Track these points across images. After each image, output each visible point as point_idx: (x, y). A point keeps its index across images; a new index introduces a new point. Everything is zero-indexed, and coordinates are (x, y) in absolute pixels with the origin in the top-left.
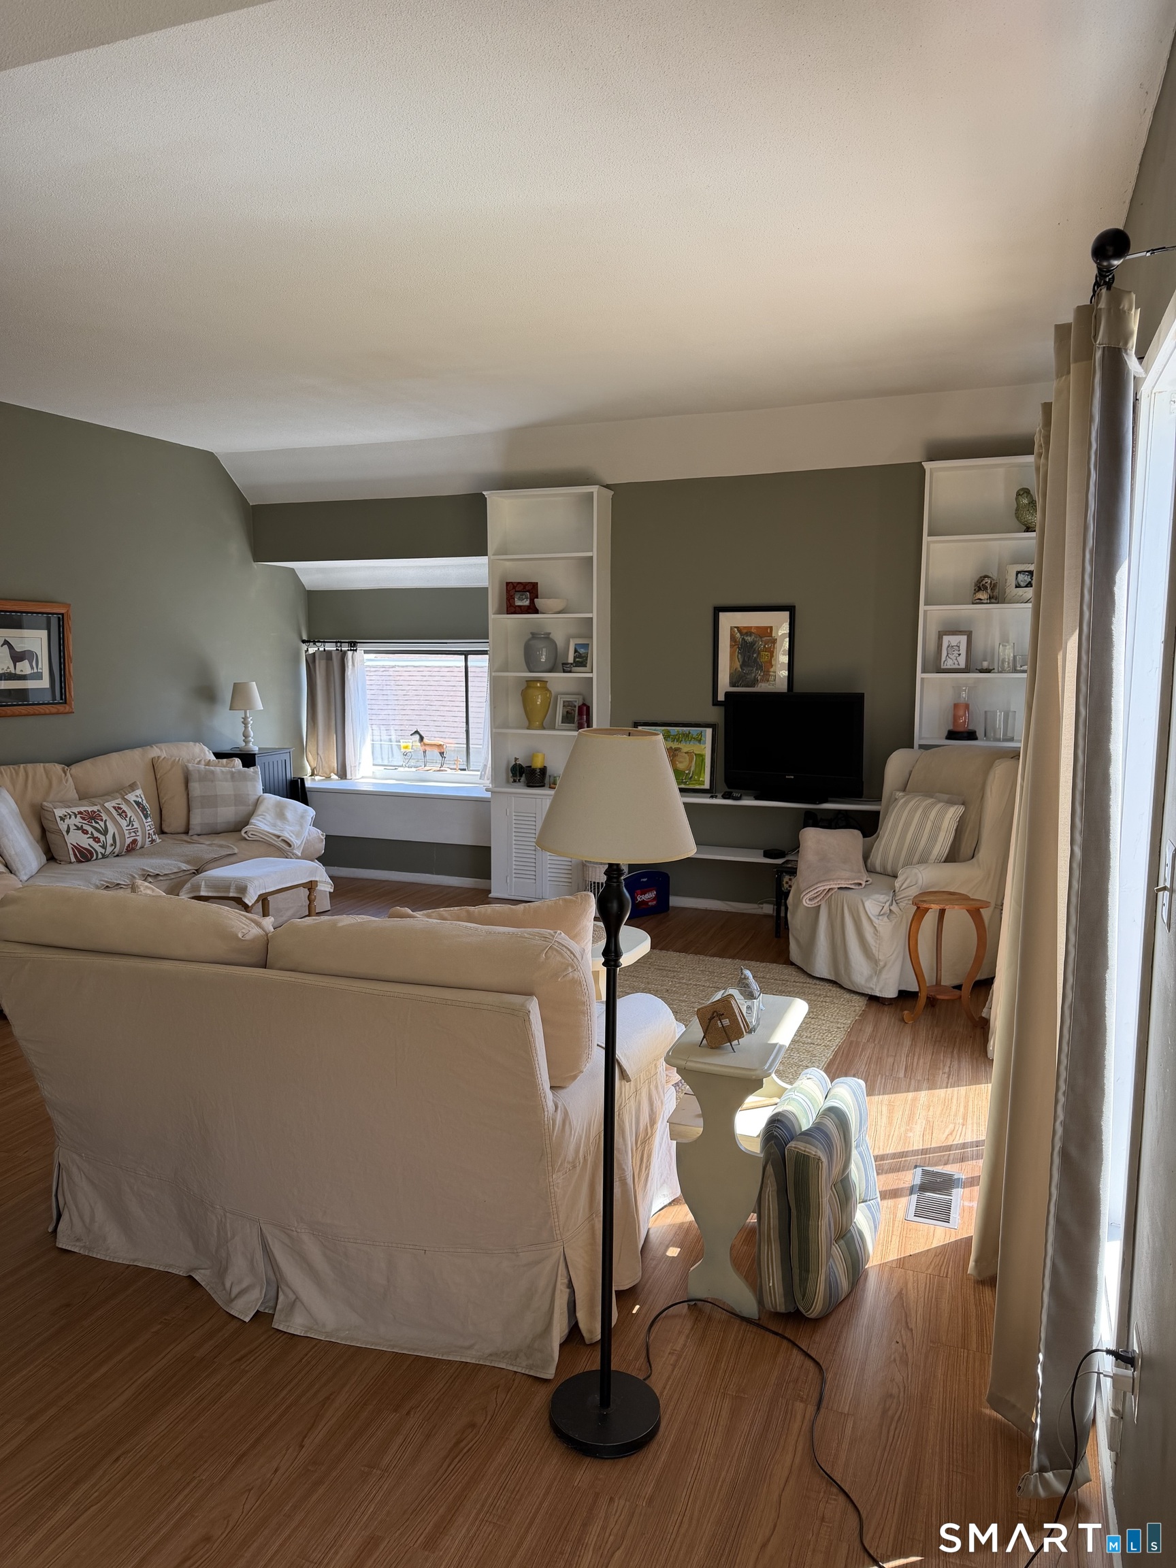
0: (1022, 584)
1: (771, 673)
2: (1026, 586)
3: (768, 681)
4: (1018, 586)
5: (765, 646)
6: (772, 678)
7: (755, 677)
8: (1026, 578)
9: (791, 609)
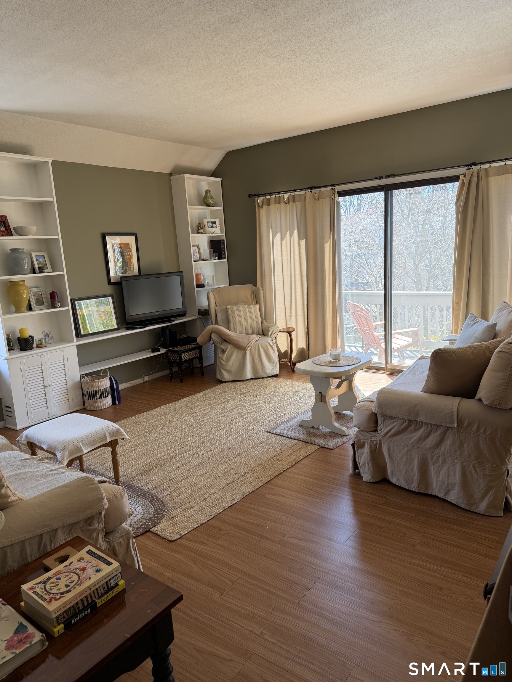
0: (210, 227)
1: (132, 267)
2: (211, 228)
3: (131, 270)
4: (208, 227)
5: (127, 253)
6: (132, 269)
7: (125, 269)
8: (210, 224)
9: (135, 235)
